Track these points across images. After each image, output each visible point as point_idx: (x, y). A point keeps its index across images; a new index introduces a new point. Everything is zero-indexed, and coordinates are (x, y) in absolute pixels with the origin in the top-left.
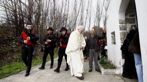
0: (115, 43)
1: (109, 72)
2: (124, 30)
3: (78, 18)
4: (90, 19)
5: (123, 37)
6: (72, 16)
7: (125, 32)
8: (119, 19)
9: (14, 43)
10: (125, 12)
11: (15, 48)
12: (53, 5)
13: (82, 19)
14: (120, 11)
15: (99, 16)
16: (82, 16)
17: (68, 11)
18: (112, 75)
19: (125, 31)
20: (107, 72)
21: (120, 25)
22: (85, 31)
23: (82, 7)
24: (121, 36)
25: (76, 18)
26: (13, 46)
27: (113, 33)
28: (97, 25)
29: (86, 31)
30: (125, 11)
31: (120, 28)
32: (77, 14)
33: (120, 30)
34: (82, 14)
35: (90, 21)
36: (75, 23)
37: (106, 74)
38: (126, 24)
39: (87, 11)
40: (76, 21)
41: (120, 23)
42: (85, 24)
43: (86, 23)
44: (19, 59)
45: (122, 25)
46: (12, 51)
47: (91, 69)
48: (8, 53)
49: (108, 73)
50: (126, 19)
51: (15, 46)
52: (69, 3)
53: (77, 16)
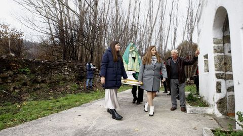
0: (208, 71)
1: (197, 111)
2: (221, 52)
3: (154, 29)
4: (176, 29)
5: (219, 62)
6: (145, 25)
7: (222, 56)
8: (214, 37)
9: (66, 69)
10: (222, 27)
11: (67, 76)
12: (114, 10)
13: (162, 30)
14: (214, 26)
15: (191, 25)
16: (161, 26)
17: (139, 18)
18: (202, 114)
19: (222, 54)
20: (195, 110)
21: (215, 45)
22: (167, 50)
23: (162, 10)
24: (215, 61)
25: (152, 30)
26: (66, 73)
27: (206, 56)
28: (188, 40)
29: (169, 50)
30: (223, 25)
31: (215, 49)
32: (153, 23)
33: (215, 52)
34: (162, 22)
35: (175, 34)
36: (150, 38)
37: (193, 112)
38: (224, 44)
39: (171, 16)
40: (151, 34)
41: (214, 43)
42: (166, 38)
43: (168, 37)
44: (74, 91)
45: (217, 45)
46: (64, 80)
47: (174, 106)
48: (61, 82)
49: (195, 112)
50: (224, 36)
51: (68, 73)
52: (140, 4)
53: (154, 26)
